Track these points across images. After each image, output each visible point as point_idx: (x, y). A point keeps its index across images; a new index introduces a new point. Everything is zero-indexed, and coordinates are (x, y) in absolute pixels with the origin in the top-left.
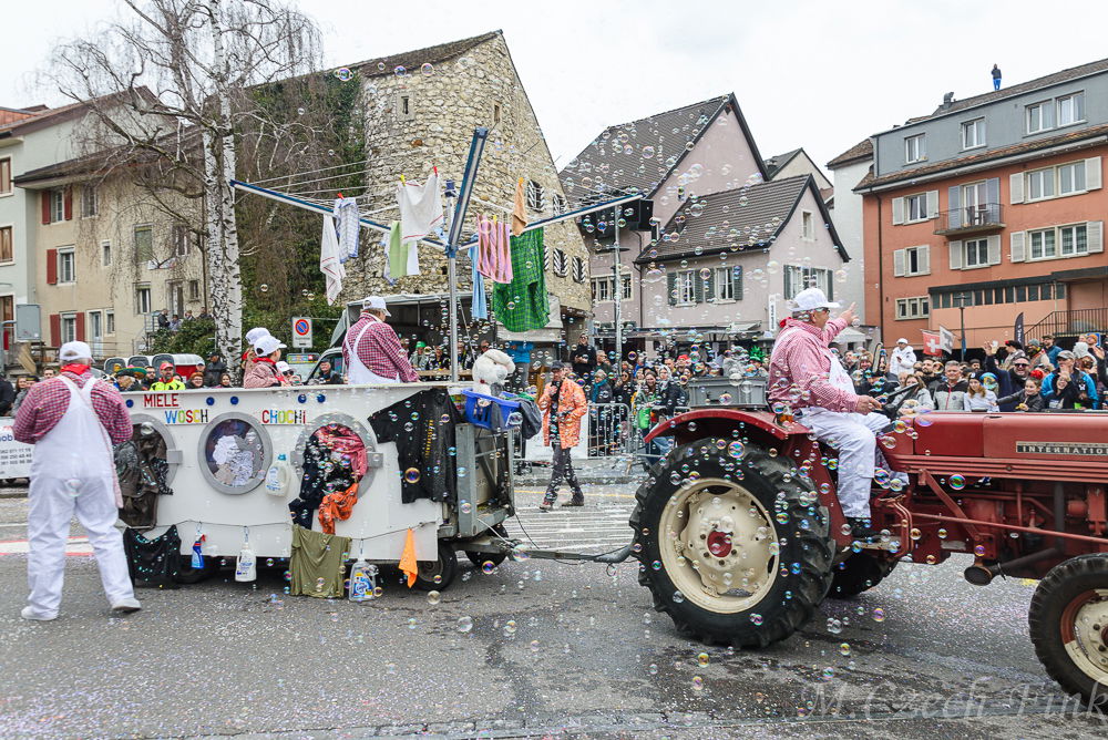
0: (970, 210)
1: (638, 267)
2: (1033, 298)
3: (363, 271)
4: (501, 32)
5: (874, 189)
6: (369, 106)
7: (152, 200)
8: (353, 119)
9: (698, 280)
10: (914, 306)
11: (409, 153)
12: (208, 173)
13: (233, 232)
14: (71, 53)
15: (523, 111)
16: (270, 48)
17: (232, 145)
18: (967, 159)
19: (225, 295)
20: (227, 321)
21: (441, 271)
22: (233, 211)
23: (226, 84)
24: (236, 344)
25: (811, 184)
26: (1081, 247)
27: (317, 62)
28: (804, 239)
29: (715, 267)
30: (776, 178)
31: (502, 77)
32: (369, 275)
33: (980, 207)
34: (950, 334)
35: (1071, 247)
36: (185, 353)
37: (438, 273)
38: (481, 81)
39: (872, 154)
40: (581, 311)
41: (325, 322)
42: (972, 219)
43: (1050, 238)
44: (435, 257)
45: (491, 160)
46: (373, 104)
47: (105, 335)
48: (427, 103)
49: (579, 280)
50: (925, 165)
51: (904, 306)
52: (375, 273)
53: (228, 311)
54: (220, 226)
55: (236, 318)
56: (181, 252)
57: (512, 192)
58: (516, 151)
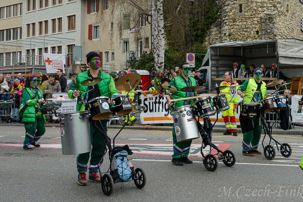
3: (220, 33)
13: (162, 14)
19: (158, 43)
20: (158, 55)
21: (256, 33)
24: (162, 65)
32: (223, 35)
36: (142, 69)
37: (254, 34)
44: (253, 26)
47: (110, 62)
53: (159, 50)
54: (156, 12)
55: (162, 53)
56: (142, 25)
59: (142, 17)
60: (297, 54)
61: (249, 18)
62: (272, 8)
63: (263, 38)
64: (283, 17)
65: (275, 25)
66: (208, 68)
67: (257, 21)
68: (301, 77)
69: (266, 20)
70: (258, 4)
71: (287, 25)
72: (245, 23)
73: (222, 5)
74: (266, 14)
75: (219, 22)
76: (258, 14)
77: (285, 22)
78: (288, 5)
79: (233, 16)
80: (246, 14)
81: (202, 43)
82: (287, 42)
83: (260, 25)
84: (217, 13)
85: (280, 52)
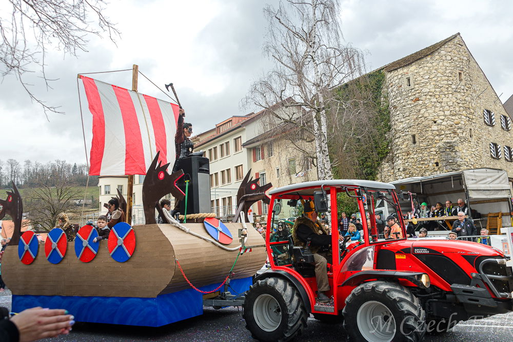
3: (393, 168)
4: (459, 34)
6: (390, 86)
7: (292, 145)
8: (383, 94)
11: (412, 105)
12: (316, 130)
13: (327, 155)
14: (258, 87)
15: (476, 73)
16: (340, 68)
17: (325, 115)
21: (435, 165)
22: (326, 146)
23: (320, 88)
27: (362, 69)
31: (462, 57)
32: (396, 171)
37: (433, 166)
38: (450, 61)
44: (431, 157)
45: (459, 101)
46: (392, 84)
48: (420, 78)
52: (399, 169)
54: (321, 153)
56: (308, 169)
57: (474, 117)
58: (474, 95)
59: (307, 160)
60: (491, 185)
61: (426, 148)
62: (452, 135)
63: (445, 170)
64: (467, 144)
65: (458, 154)
66: (385, 209)
67: (435, 151)
68: (499, 213)
69: (446, 149)
70: (434, 132)
71: (472, 153)
72: (421, 155)
73: (392, 138)
74: (445, 142)
75: (391, 157)
76: (436, 143)
77: (470, 150)
78: (471, 129)
79: (406, 149)
80: (421, 145)
82: (477, 172)
83: (439, 155)
84: (388, 147)
85: (470, 184)
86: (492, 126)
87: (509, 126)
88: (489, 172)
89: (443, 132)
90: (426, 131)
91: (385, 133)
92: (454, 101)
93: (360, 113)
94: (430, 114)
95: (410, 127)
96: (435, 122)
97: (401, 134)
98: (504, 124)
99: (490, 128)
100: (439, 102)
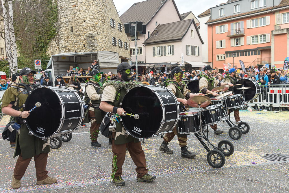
0: (236, 30)
1: (144, 45)
2: (252, 54)
3: (58, 45)
5: (211, 23)
9: (162, 49)
10: (221, 57)
11: (72, 9)
12: (4, 13)
13: (13, 33)
17: (12, 4)
18: (235, 16)
19: (12, 53)
20: (12, 61)
21: (83, 46)
22: (13, 26)
24: (16, 68)
25: (193, 21)
26: (265, 40)
28: (191, 37)
29: (166, 45)
30: (184, 20)
32: (60, 47)
33: (239, 29)
34: (230, 64)
35: (262, 41)
39: (210, 13)
40: (127, 58)
41: (46, 61)
42: (237, 32)
43: (257, 38)
44: (81, 41)
45: (98, 12)
49: (126, 49)
50: (224, 17)
51: (219, 57)
52: (62, 46)
53: (13, 58)
54: (9, 30)
55: (15, 60)
57: (105, 22)
58: (106, 9)
60: (111, 60)
61: (78, 36)
62: (93, 30)
63: (88, 49)
64: (101, 36)
65: (96, 41)
66: (52, 70)
67: (84, 38)
69: (89, 37)
70: (84, 27)
71: (103, 41)
72: (75, 39)
73: (58, 27)
74: (89, 34)
75: (57, 38)
76: (84, 33)
78: (103, 28)
79: (67, 34)
80: (76, 33)
81: (46, 51)
82: (104, 53)
83: (86, 40)
84: (55, 32)
85: (100, 59)
86: (114, 28)
87: (122, 29)
88: (110, 54)
89: (88, 28)
90: (79, 25)
91: (54, 23)
92: (96, 11)
93: (37, 7)
94: (82, 16)
95: (70, 22)
96: (85, 21)
97: (64, 25)
98: (119, 28)
99: (113, 29)
100: (88, 10)
